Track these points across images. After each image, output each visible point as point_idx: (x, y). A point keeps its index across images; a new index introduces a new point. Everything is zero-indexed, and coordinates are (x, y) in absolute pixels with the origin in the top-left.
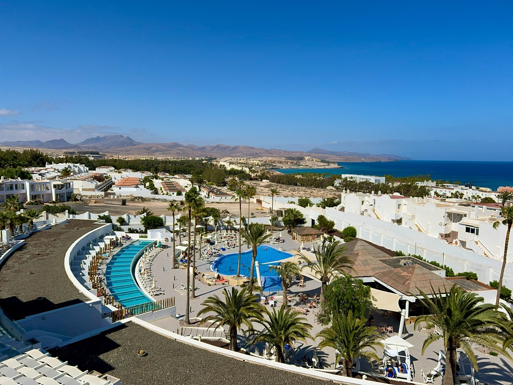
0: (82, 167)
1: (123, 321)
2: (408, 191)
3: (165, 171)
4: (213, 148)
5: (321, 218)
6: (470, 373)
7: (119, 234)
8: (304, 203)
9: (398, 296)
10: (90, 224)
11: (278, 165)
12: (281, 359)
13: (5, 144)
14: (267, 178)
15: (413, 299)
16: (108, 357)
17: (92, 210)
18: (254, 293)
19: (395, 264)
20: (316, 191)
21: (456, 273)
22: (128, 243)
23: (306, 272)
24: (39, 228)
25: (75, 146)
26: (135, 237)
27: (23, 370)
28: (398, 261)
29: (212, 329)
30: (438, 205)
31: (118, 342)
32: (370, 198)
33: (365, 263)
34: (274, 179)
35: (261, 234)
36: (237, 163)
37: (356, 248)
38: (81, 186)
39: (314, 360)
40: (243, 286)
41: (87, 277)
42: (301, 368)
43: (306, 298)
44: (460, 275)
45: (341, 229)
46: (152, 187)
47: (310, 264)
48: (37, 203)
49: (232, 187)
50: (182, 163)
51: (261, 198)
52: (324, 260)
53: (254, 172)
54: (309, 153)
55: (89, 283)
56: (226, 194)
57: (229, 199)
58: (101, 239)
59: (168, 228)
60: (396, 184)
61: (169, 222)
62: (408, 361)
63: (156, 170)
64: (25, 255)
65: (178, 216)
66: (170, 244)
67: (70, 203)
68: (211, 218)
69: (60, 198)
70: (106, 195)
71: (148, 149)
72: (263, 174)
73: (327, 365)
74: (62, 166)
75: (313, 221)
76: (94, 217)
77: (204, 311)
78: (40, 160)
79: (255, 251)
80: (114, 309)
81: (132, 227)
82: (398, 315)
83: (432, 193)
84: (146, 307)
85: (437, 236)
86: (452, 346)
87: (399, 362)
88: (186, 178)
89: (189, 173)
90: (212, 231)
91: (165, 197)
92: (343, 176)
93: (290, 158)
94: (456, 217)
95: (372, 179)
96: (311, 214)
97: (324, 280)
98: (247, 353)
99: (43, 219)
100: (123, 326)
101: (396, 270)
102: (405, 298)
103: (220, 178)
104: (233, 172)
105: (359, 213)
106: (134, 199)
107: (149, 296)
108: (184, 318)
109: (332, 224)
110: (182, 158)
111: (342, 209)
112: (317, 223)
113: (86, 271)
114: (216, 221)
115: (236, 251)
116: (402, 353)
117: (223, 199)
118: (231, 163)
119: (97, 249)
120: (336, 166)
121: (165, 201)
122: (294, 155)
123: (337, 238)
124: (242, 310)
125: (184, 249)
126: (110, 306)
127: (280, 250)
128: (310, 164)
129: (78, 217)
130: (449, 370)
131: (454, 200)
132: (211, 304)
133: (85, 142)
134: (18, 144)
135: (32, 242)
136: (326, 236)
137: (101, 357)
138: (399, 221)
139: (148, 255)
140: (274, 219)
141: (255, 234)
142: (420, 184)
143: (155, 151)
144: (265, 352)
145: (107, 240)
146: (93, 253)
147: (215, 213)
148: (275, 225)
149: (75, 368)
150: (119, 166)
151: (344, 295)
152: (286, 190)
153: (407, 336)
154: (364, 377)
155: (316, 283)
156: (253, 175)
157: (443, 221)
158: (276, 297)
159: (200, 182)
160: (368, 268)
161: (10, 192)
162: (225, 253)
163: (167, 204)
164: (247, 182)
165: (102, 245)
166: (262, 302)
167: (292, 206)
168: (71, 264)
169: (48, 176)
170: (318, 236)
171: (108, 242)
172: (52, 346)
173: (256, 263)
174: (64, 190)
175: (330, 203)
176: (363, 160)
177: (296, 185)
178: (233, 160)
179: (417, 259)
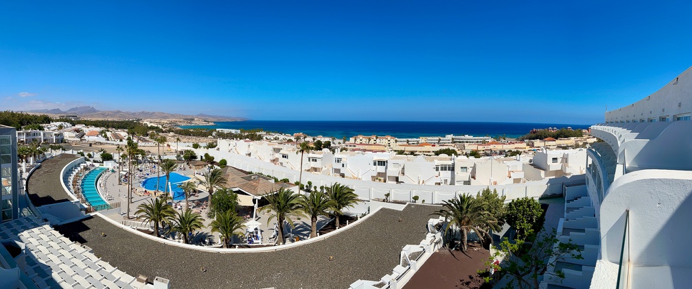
0: (69, 124)
1: (92, 214)
2: (253, 138)
3: (113, 127)
4: (140, 113)
5: (206, 155)
6: (289, 232)
7: (88, 163)
8: (196, 146)
9: (252, 197)
10: (73, 157)
11: (179, 123)
12: (187, 242)
13: (32, 111)
14: (173, 131)
15: (259, 198)
16: (83, 234)
17: (74, 149)
18: (168, 201)
19: (249, 179)
20: (202, 139)
21: (279, 180)
22: (93, 168)
23: (200, 187)
24: (48, 157)
25: (65, 113)
26: (97, 165)
27: (42, 236)
28: (251, 177)
29: (145, 223)
30: (269, 145)
31: (89, 226)
32: (233, 142)
33: (233, 180)
34: (176, 132)
35: (172, 166)
36: (154, 122)
37: (228, 171)
38: (69, 135)
39: (206, 240)
40: (161, 197)
41: (71, 187)
42: (199, 246)
43: (199, 203)
44: (281, 180)
45: (218, 161)
46: (106, 136)
47: (201, 182)
48: (46, 144)
49: (152, 137)
50: (122, 122)
51: (170, 143)
52: (210, 179)
53: (165, 127)
54: (197, 116)
55: (73, 190)
56: (146, 141)
57: (150, 144)
58: (79, 165)
59: (115, 161)
60: (246, 134)
61: (116, 157)
62: (259, 233)
63: (108, 127)
64: (41, 172)
65: (121, 154)
66: (116, 170)
67: (62, 144)
68: (140, 155)
69: (58, 141)
70: (81, 140)
71: (103, 114)
72: (170, 129)
73: (214, 243)
74: (58, 124)
75: (202, 157)
76: (75, 152)
77: (139, 212)
78: (47, 120)
79: (168, 176)
80: (86, 207)
81: (95, 159)
82: (252, 208)
83: (264, 138)
84: (104, 207)
85: (269, 161)
86: (281, 220)
87: (254, 235)
88: (124, 131)
89: (126, 128)
90: (141, 163)
91: (113, 142)
92: (217, 130)
93: (186, 119)
94: (277, 150)
95: (233, 131)
96: (200, 153)
97: (211, 192)
98: (164, 238)
99: (49, 152)
100: (92, 217)
101: (250, 182)
102: (256, 197)
103: (145, 131)
104: (152, 128)
105: (227, 151)
106: (96, 143)
107: (105, 200)
108: (126, 215)
109: (213, 158)
110: (122, 120)
111: (218, 149)
112: (204, 158)
113: (71, 183)
114: (143, 157)
115: (156, 175)
116: (256, 229)
117: (147, 144)
118: (151, 122)
119: (77, 171)
120: (213, 124)
121: (113, 144)
122: (188, 118)
123: (216, 167)
124: (162, 212)
125: (125, 173)
126: (84, 205)
127: (183, 175)
128: (198, 123)
129: (66, 152)
130: (280, 233)
131: (275, 141)
132: (143, 208)
133: (70, 110)
134: (37, 111)
135: (44, 164)
136: (210, 165)
137: (80, 234)
138: (250, 155)
139: (104, 176)
140: (178, 156)
141: (169, 165)
142: (258, 133)
143: (108, 115)
144: (176, 237)
145: (82, 166)
146: (75, 173)
147: (143, 153)
148: (179, 160)
149: (68, 239)
150: (87, 124)
151: (223, 200)
152: (184, 139)
153: (258, 219)
154: (237, 247)
155: (206, 194)
156: (164, 130)
157: (271, 152)
158: (181, 204)
159: (133, 134)
160: (234, 182)
161: (34, 137)
162: (149, 177)
163: (116, 147)
164: (161, 134)
165: (79, 169)
166: (173, 207)
167: (189, 149)
168: (63, 178)
169: (52, 129)
170: (205, 165)
171: (82, 167)
172: (55, 224)
173: (169, 183)
174: (59, 137)
175: (211, 146)
176: (228, 120)
177: (190, 135)
178: (152, 120)
179: (260, 175)
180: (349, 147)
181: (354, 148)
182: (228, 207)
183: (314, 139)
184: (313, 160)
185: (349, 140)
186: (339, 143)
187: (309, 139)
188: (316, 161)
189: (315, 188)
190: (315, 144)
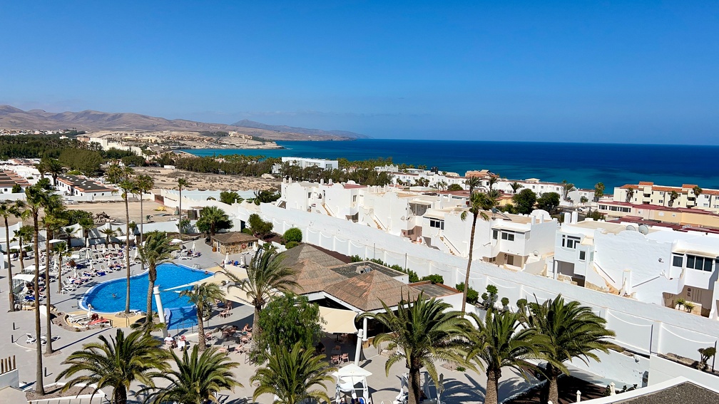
2: (365, 179)
4: (78, 116)
5: (254, 219)
8: (229, 198)
9: (354, 312)
11: (189, 143)
14: (171, 163)
18: (153, 334)
19: (350, 273)
20: (246, 181)
21: (420, 277)
23: (233, 294)
28: (354, 268)
30: (399, 195)
32: (317, 188)
33: (313, 274)
34: (181, 164)
36: (121, 140)
37: (301, 256)
40: (136, 326)
44: (424, 279)
45: (282, 232)
47: (238, 283)
49: (114, 178)
50: (21, 139)
51: (163, 193)
52: (258, 274)
53: (149, 153)
54: (236, 127)
56: (96, 188)
57: (108, 196)
62: (366, 394)
65: (16, 227)
68: (77, 226)
72: (165, 157)
75: (243, 223)
77: (69, 372)
79: (153, 274)
82: (353, 338)
83: (394, 180)
85: (399, 233)
86: (414, 367)
88: (29, 164)
89: (35, 156)
90: (80, 246)
92: (284, 159)
93: (207, 134)
94: (419, 209)
95: (322, 163)
96: (238, 214)
97: (258, 303)
101: (352, 280)
103: (92, 163)
104: (114, 154)
105: (305, 209)
108: (34, 387)
109: (270, 226)
110: (20, 132)
111: (283, 205)
112: (248, 225)
114: (86, 232)
115: (123, 275)
116: (359, 385)
117: (99, 196)
118: (110, 140)
120: (274, 145)
122: (212, 129)
123: (276, 245)
124: (135, 361)
125: (30, 278)
127: (194, 268)
128: (236, 142)
131: (419, 188)
132: (80, 360)
136: (261, 242)
138: (355, 218)
140: (183, 224)
141: (157, 246)
142: (380, 169)
147: (85, 219)
148: (186, 231)
151: (284, 320)
152: (203, 181)
153: (365, 362)
155: (247, 309)
156: (148, 159)
157: (406, 213)
158: (188, 336)
159: (56, 170)
160: (316, 280)
162: (102, 280)
164: (140, 170)
166: (167, 346)
167: (210, 204)
170: (251, 244)
173: (156, 290)
175: (266, 197)
176: (310, 138)
177: (217, 173)
178: (113, 135)
179: (377, 265)
180: (608, 212)
181: (624, 214)
182: (296, 337)
183: (515, 187)
184: (504, 236)
185: (611, 194)
186: (584, 200)
187: (504, 185)
188: (511, 238)
189: (505, 301)
190: (516, 198)
